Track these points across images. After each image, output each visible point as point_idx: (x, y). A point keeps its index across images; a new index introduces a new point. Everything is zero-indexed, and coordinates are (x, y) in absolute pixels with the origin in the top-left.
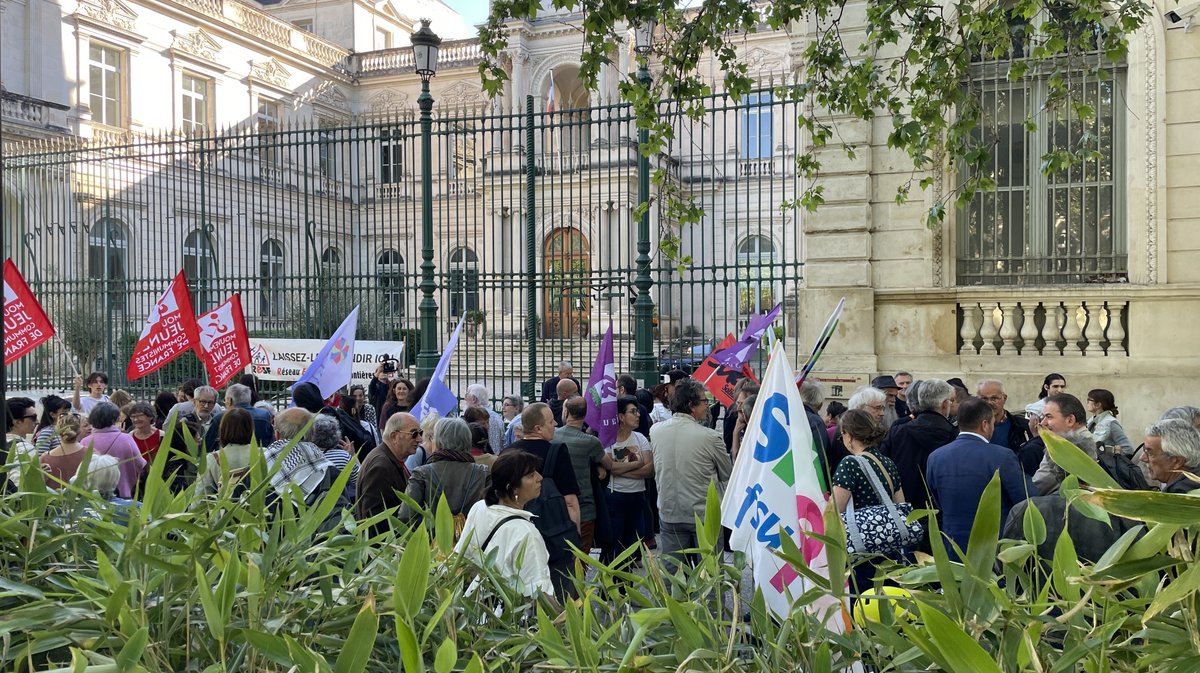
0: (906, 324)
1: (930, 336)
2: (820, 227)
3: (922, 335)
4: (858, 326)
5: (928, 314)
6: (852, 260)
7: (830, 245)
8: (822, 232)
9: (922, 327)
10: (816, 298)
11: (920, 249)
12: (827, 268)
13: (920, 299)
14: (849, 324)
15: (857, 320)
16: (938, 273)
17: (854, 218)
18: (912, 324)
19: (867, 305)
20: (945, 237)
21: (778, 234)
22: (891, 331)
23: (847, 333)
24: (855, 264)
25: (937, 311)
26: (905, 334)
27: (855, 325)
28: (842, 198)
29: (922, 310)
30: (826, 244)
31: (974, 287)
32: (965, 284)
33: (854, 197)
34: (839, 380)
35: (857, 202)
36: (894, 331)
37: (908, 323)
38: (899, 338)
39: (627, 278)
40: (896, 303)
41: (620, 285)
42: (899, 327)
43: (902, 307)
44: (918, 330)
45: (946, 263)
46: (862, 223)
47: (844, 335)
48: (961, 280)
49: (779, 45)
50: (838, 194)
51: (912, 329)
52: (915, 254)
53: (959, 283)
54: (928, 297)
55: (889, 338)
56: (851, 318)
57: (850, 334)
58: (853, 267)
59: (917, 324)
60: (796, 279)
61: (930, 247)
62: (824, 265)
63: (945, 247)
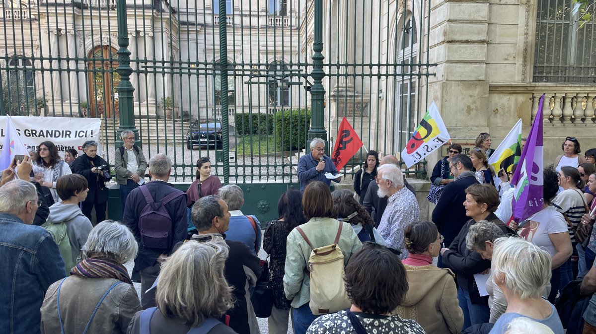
0: (503, 107)
1: (516, 114)
2: (457, 38)
3: (512, 113)
4: (479, 107)
5: (516, 100)
6: (476, 62)
7: (462, 51)
8: (458, 41)
9: (512, 109)
10: (453, 88)
11: (514, 57)
12: (460, 67)
13: (513, 90)
14: (473, 106)
15: (478, 104)
16: (524, 73)
17: (479, 33)
18: (507, 106)
19: (485, 94)
20: (529, 49)
22: (494, 111)
23: (471, 112)
24: (478, 65)
25: (521, 98)
26: (502, 113)
27: (477, 107)
28: (471, 18)
29: (513, 97)
30: (460, 51)
31: (542, 83)
32: (538, 81)
33: (480, 18)
34: (468, 144)
35: (481, 22)
36: (496, 111)
37: (504, 106)
38: (498, 116)
39: (304, 70)
40: (498, 93)
41: (299, 76)
42: (499, 109)
43: (501, 95)
44: (510, 110)
45: (528, 67)
46: (483, 37)
47: (469, 114)
48: (536, 79)
50: (470, 16)
51: (506, 110)
52: (511, 60)
53: (534, 80)
54: (519, 89)
55: (492, 116)
56: (474, 102)
57: (473, 113)
58: (478, 67)
59: (510, 106)
60: (427, 75)
61: (521, 56)
62: (459, 65)
63: (528, 57)
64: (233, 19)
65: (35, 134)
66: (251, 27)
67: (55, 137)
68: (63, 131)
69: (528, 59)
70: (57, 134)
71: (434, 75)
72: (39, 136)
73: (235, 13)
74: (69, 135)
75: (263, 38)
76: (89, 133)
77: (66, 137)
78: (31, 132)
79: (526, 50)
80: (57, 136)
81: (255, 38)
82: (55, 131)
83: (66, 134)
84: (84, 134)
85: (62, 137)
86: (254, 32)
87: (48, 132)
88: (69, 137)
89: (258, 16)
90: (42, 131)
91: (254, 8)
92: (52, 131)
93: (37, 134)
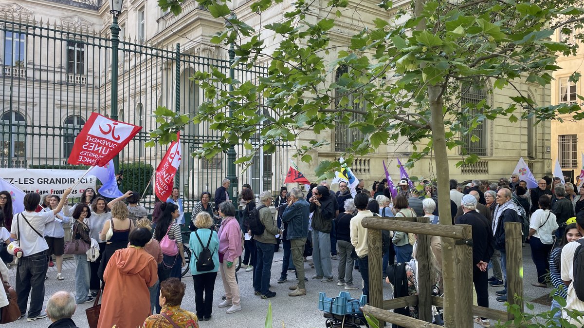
4: (314, 164)
7: (306, 134)
11: (327, 138)
13: (327, 155)
14: (311, 164)
16: (331, 147)
21: (30, 112)
23: (311, 167)
25: (330, 160)
29: (327, 159)
31: (340, 152)
43: (322, 158)
45: (333, 144)
48: (336, 150)
49: (29, 6)
52: (325, 140)
54: (330, 155)
56: (312, 161)
60: (287, 146)
61: (330, 138)
62: (304, 141)
63: (333, 138)
64: (26, 72)
65: (47, 182)
66: (47, 82)
67: (63, 183)
68: (68, 179)
69: (333, 140)
70: (64, 181)
71: (290, 146)
72: (50, 183)
73: (28, 66)
74: (73, 181)
75: (58, 93)
76: (89, 180)
77: (71, 183)
78: (43, 181)
79: (332, 134)
80: (64, 182)
81: (51, 92)
82: (63, 179)
83: (71, 181)
84: (85, 181)
85: (68, 183)
86: (51, 86)
87: (57, 179)
88: (74, 183)
89: (54, 72)
90: (52, 179)
91: (51, 64)
92: (60, 179)
93: (49, 182)
